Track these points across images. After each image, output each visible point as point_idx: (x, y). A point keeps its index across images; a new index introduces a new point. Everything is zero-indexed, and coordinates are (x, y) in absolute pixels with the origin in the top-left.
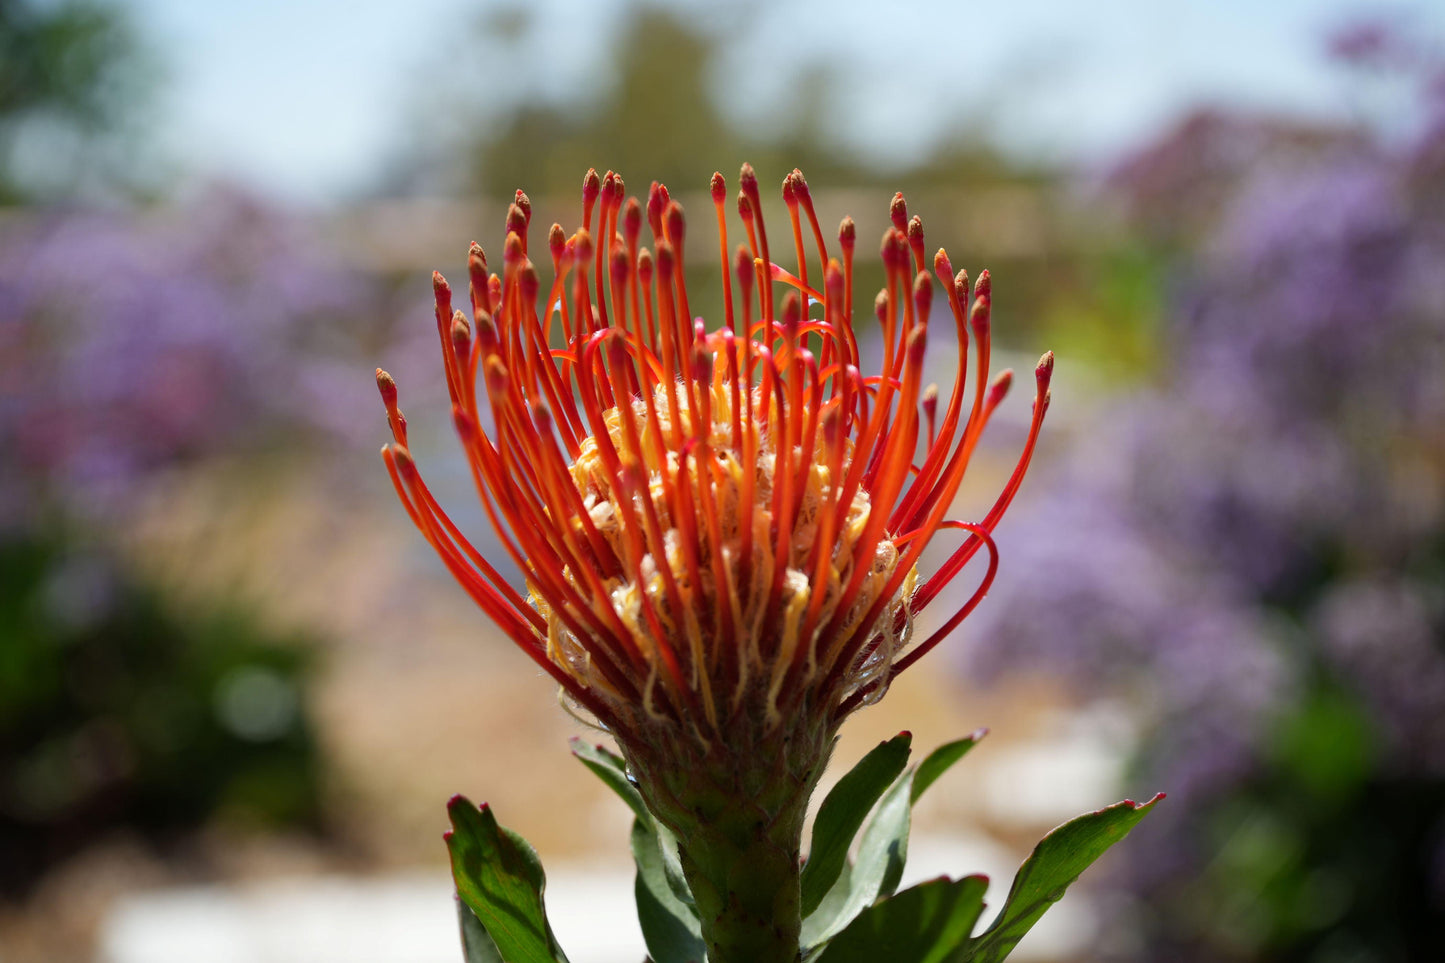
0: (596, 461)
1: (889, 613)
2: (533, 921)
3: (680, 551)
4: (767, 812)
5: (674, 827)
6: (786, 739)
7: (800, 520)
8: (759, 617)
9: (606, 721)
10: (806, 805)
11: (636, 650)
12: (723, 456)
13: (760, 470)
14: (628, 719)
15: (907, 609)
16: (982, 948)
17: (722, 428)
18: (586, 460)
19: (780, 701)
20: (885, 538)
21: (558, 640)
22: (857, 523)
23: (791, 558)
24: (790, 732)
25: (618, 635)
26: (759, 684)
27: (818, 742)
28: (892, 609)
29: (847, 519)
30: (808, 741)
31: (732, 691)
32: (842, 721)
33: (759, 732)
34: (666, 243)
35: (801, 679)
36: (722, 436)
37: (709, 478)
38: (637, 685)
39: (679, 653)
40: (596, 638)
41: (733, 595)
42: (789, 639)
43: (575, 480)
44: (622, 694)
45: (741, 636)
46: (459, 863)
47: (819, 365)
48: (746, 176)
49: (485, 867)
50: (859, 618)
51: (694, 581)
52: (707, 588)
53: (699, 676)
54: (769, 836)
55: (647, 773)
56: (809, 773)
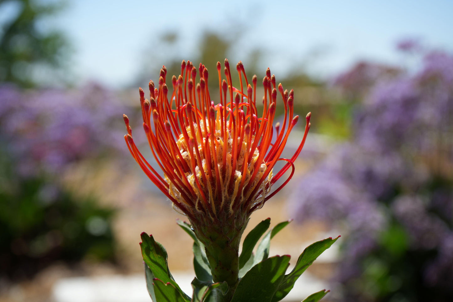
0: (183, 140)
1: (264, 183)
2: (164, 268)
3: (206, 165)
4: (229, 238)
5: (204, 243)
6: (235, 218)
7: (240, 157)
8: (228, 184)
9: (185, 213)
10: (241, 237)
11: (193, 192)
12: (218, 139)
13: (229, 143)
14: (191, 213)
15: (269, 183)
16: (289, 278)
17: (218, 131)
18: (181, 140)
19: (233, 207)
20: (263, 163)
21: (172, 190)
22: (255, 158)
23: (237, 167)
24: (236, 216)
25: (189, 188)
26: (228, 202)
27: (244, 219)
28: (265, 183)
29: (253, 157)
30: (241, 219)
31: (220, 204)
32: (251, 214)
33: (228, 216)
34: (203, 79)
35: (239, 201)
36: (218, 134)
37: (214, 145)
38: (194, 202)
39: (206, 193)
40: (183, 189)
41: (221, 177)
42: (236, 190)
43: (178, 146)
44: (190, 205)
45: (223, 189)
46: (144, 251)
47: (245, 114)
48: (226, 62)
49: (151, 252)
50: (256, 185)
51: (210, 173)
52: (213, 175)
53: (211, 200)
54: (230, 245)
55: (196, 227)
56: (241, 228)
